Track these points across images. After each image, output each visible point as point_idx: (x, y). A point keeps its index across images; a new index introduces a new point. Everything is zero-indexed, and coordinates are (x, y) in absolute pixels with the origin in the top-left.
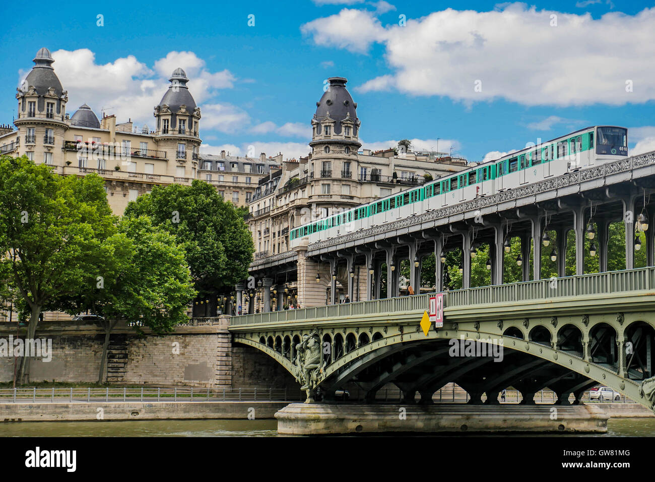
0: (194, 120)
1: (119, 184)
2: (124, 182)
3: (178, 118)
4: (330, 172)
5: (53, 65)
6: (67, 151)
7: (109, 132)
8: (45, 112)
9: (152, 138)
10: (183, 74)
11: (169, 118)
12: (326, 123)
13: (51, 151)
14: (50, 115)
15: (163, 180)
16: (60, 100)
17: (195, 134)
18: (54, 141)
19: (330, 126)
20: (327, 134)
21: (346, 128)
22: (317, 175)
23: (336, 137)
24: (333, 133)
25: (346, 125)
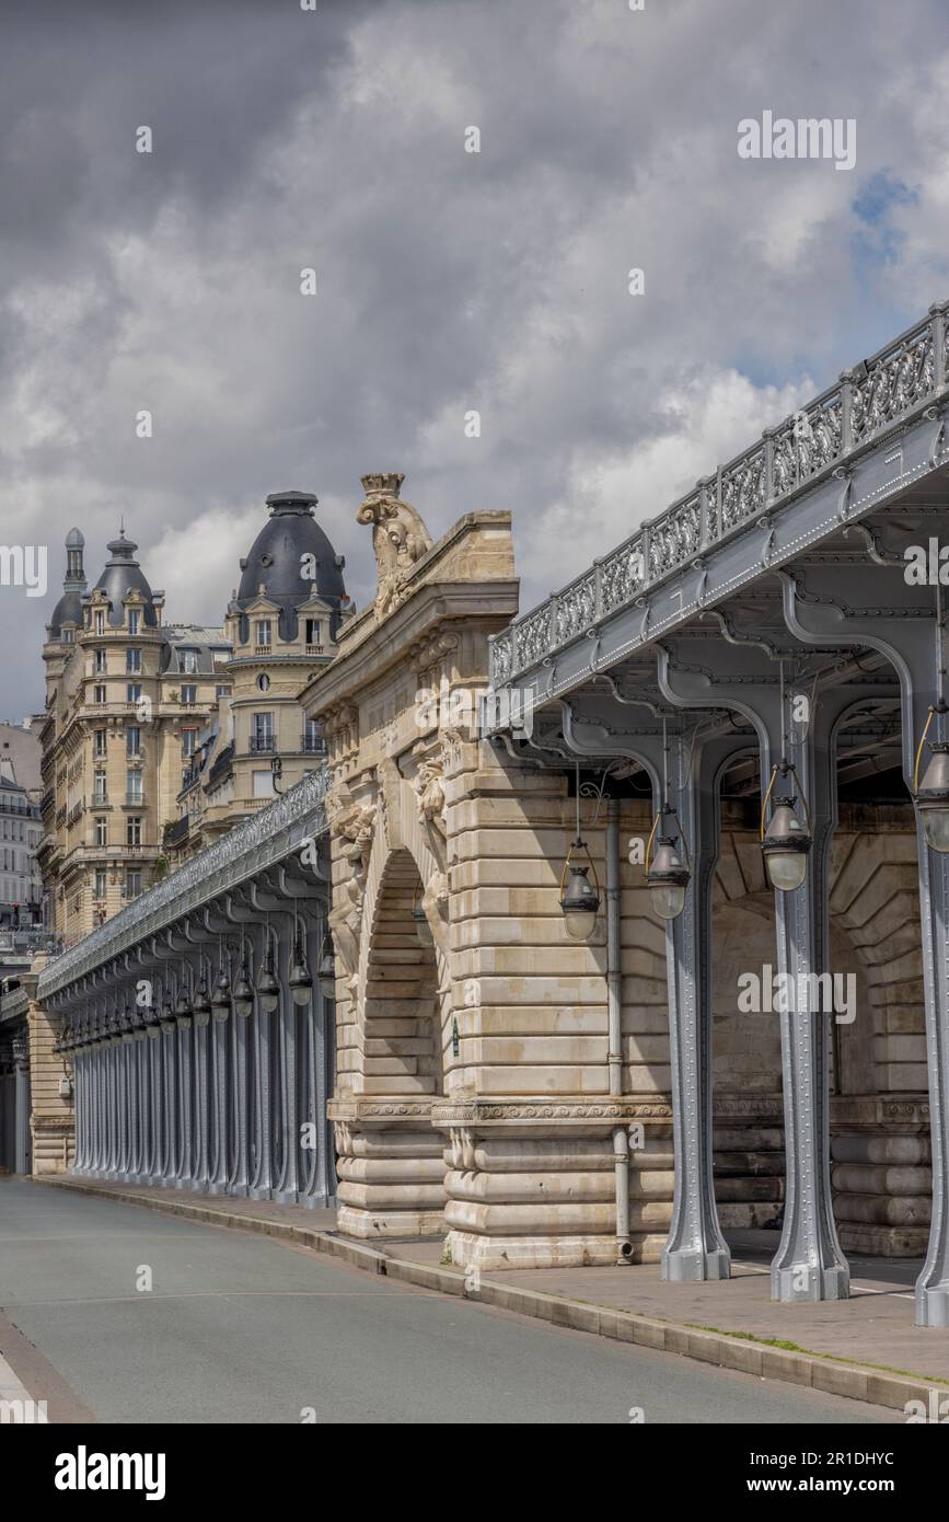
4: (271, 739)
12: (258, 613)
19: (269, 623)
20: (262, 643)
21: (309, 623)
22: (243, 748)
23: (284, 648)
24: (276, 639)
25: (309, 617)
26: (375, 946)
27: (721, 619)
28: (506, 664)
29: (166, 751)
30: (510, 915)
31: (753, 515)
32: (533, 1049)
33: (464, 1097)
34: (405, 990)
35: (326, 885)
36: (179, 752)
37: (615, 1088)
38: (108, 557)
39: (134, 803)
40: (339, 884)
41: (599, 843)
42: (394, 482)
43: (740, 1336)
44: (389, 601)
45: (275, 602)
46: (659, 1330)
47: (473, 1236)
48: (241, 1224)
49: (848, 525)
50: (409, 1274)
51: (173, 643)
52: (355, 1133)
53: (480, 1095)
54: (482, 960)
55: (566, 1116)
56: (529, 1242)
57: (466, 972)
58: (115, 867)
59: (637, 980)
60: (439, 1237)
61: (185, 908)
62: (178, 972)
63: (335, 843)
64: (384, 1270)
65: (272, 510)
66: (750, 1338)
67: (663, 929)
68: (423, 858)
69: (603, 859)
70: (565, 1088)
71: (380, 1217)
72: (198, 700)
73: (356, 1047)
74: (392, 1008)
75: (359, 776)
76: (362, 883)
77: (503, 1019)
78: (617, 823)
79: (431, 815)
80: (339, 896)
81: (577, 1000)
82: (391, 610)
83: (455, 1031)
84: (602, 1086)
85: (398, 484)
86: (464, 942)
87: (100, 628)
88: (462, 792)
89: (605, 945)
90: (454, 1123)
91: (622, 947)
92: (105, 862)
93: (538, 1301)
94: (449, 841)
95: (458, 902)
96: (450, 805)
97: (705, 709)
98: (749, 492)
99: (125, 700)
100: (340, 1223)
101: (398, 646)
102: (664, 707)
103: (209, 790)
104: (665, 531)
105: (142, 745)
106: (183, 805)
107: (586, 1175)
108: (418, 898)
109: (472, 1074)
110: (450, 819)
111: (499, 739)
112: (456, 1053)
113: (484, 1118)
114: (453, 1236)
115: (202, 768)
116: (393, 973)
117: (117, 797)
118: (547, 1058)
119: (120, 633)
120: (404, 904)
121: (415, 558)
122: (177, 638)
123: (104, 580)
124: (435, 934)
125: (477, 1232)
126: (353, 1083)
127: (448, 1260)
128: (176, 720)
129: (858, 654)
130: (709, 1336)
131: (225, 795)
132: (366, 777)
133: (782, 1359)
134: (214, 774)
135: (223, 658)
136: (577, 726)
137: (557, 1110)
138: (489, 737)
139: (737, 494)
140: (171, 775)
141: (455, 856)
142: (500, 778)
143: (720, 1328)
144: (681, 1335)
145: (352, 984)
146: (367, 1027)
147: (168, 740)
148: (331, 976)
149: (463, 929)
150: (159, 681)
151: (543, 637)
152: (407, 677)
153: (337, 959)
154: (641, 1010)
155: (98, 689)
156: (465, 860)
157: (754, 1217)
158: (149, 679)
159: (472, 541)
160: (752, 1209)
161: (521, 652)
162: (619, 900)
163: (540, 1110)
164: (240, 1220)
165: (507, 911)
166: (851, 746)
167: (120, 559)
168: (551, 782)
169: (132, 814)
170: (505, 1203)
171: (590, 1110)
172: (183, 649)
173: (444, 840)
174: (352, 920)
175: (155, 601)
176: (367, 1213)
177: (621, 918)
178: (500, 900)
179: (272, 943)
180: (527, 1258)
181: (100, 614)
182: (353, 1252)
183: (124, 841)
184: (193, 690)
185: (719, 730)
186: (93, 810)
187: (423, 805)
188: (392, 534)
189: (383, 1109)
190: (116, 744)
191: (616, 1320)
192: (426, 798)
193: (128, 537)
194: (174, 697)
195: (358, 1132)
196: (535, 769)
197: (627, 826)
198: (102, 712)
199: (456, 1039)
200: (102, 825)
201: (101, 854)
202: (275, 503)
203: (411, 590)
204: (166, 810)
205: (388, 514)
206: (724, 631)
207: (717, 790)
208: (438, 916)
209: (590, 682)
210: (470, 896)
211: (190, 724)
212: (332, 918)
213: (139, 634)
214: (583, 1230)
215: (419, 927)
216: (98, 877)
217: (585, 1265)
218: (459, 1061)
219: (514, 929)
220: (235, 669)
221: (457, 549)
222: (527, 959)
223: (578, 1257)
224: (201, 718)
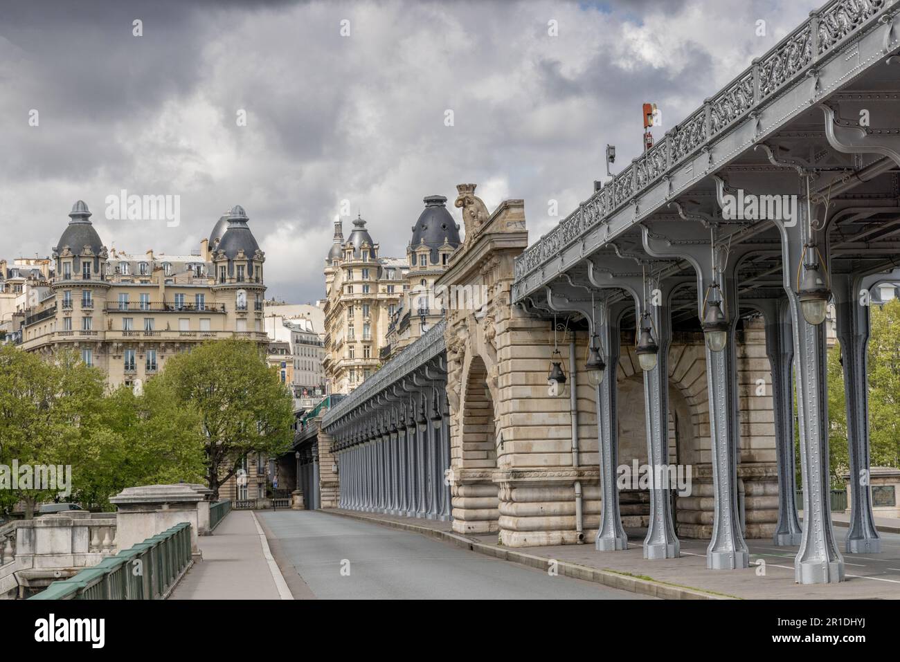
0: (254, 264)
1: (169, 345)
2: (174, 343)
3: (235, 264)
5: (90, 219)
6: (109, 313)
7: (158, 287)
8: (81, 273)
9: (209, 288)
10: (242, 212)
11: (226, 264)
12: (421, 251)
13: (90, 316)
14: (86, 276)
15: (219, 336)
16: (98, 257)
17: (257, 280)
18: (93, 304)
19: (425, 255)
20: (422, 265)
21: (444, 255)
22: (414, 313)
23: (433, 267)
24: (429, 263)
25: (444, 253)
26: (467, 400)
27: (616, 247)
28: (522, 270)
29: (381, 315)
30: (526, 385)
31: (628, 199)
32: (537, 446)
33: (506, 468)
34: (481, 420)
35: (446, 373)
36: (386, 315)
37: (575, 464)
38: (353, 227)
39: (366, 339)
40: (451, 372)
41: (567, 352)
42: (472, 188)
43: (627, 574)
44: (470, 242)
45: (428, 246)
46: (591, 572)
47: (511, 532)
48: (410, 529)
49: (670, 202)
50: (483, 550)
51: (383, 266)
52: (459, 486)
53: (513, 467)
54: (513, 406)
55: (553, 476)
56: (537, 534)
57: (506, 411)
58: (358, 368)
59: (584, 413)
60: (496, 533)
61: (385, 385)
62: (383, 415)
63: (448, 354)
64: (472, 548)
65: (426, 204)
66: (631, 575)
67: (595, 389)
68: (487, 360)
69: (567, 358)
70: (552, 464)
71: (471, 524)
72: (395, 292)
73: (459, 447)
74: (474, 428)
75: (459, 322)
76: (461, 371)
77: (523, 433)
78: (574, 342)
79: (490, 340)
80: (451, 378)
81: (557, 423)
82: (471, 246)
83: (502, 438)
84: (569, 463)
85: (474, 189)
86: (505, 398)
87: (351, 259)
88: (503, 329)
89: (570, 398)
90: (502, 480)
91: (577, 399)
92: (354, 366)
93: (538, 561)
94: (498, 352)
95: (502, 380)
96: (498, 335)
97: (611, 289)
98: (627, 188)
99: (362, 292)
100: (453, 527)
101: (473, 263)
102: (592, 288)
103: (400, 332)
104: (591, 207)
105: (370, 312)
106: (388, 339)
107: (562, 503)
108: (486, 378)
109: (510, 458)
110: (499, 341)
111: (519, 304)
112: (502, 448)
113: (515, 478)
114: (502, 531)
115: (396, 322)
116: (475, 412)
117: (359, 337)
118: (543, 451)
119: (359, 262)
120: (480, 381)
121: (481, 222)
122: (385, 264)
123: (351, 238)
124: (492, 394)
125: (513, 530)
126: (459, 463)
127: (500, 543)
128: (385, 301)
129: (678, 262)
130: (612, 575)
131: (407, 334)
132: (461, 323)
133: (644, 584)
134: (402, 325)
135: (405, 272)
136: (553, 298)
137: (549, 474)
138: (515, 304)
139: (621, 189)
140: (383, 326)
141: (501, 358)
142: (520, 322)
143: (617, 571)
144: (600, 574)
145: (457, 418)
146: (464, 437)
147: (382, 310)
148: (448, 415)
149: (504, 391)
150: (377, 283)
151: (538, 257)
152: (478, 277)
153: (450, 407)
154: (587, 427)
155: (349, 287)
156: (504, 360)
157: (643, 522)
158: (372, 282)
159: (506, 214)
160: (642, 518)
161: (529, 264)
162: (576, 377)
163: (541, 474)
164: (410, 527)
165: (524, 383)
166: (679, 305)
167: (358, 228)
168: (543, 324)
169: (366, 344)
170: (526, 516)
171: (564, 474)
172: (388, 269)
173: (496, 351)
174: (456, 388)
175: (375, 247)
176: (465, 522)
177: (577, 385)
178: (521, 378)
179: (423, 401)
180: (535, 542)
181: (350, 253)
182: (458, 540)
183: (362, 356)
184: (393, 287)
185: (618, 298)
186: (348, 342)
187: (486, 335)
188: (472, 212)
189: (471, 475)
190: (358, 312)
191: (572, 568)
192: (487, 332)
193: (363, 218)
194: (384, 290)
195: (461, 486)
196: (536, 318)
197: (579, 343)
198: (351, 298)
199: (502, 442)
200: (352, 349)
201: (352, 363)
202: (428, 201)
203: (479, 237)
204: (381, 343)
205: (469, 203)
206: (617, 252)
207: (619, 326)
208: (493, 386)
209: (559, 277)
210: (507, 376)
211: (391, 303)
212: (447, 388)
213: (368, 262)
214: (561, 529)
215: (486, 390)
216: (351, 373)
217: (562, 544)
218: (503, 452)
219: (528, 391)
220: (410, 277)
221: (500, 218)
222: (534, 405)
223: (558, 541)
224: (396, 300)
